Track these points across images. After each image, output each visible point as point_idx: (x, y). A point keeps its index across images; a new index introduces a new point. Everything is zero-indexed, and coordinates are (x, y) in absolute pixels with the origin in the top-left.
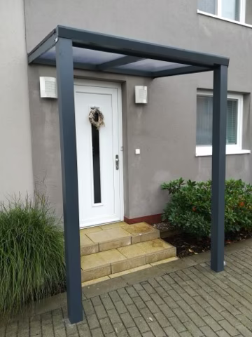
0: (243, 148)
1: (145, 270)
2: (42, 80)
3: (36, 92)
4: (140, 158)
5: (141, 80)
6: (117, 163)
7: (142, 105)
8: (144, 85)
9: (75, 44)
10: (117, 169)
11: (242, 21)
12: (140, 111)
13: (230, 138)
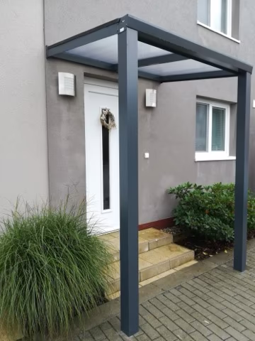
0: (230, 155)
1: (172, 275)
2: (61, 75)
4: (148, 162)
5: (151, 84)
7: (150, 108)
8: (153, 88)
11: (229, 35)
12: (149, 114)
13: (218, 145)
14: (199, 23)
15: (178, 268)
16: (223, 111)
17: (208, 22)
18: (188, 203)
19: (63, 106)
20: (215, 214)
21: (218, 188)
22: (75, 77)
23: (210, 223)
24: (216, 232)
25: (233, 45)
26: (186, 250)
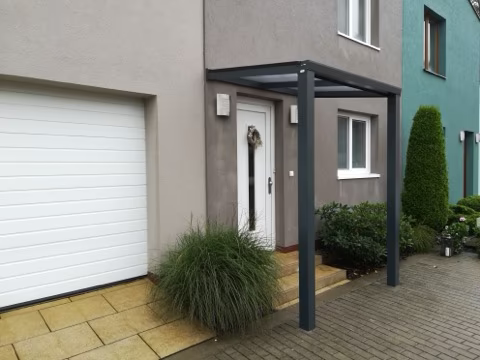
0: (372, 172)
2: (219, 97)
3: (211, 109)
4: (293, 180)
5: (295, 100)
7: (295, 125)
10: (270, 192)
11: (368, 42)
12: (293, 132)
13: (359, 162)
14: (339, 33)
16: (364, 123)
17: (346, 31)
18: (335, 223)
19: (219, 126)
20: (366, 232)
21: (364, 208)
22: (230, 97)
23: (362, 241)
24: (367, 250)
25: (373, 53)
26: (338, 270)
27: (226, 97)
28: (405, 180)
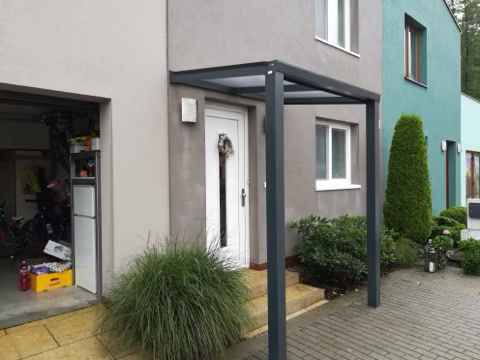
0: (353, 183)
1: (305, 313)
2: (184, 101)
3: (176, 115)
6: (243, 198)
9: (286, 78)
10: (243, 204)
11: (347, 48)
13: (339, 172)
14: (317, 38)
15: (309, 308)
16: (343, 133)
17: (325, 36)
18: (313, 238)
19: (185, 134)
20: (344, 248)
21: (343, 222)
22: (197, 102)
23: (340, 258)
24: (346, 268)
25: (352, 59)
26: (315, 289)
27: (193, 101)
28: (387, 191)
